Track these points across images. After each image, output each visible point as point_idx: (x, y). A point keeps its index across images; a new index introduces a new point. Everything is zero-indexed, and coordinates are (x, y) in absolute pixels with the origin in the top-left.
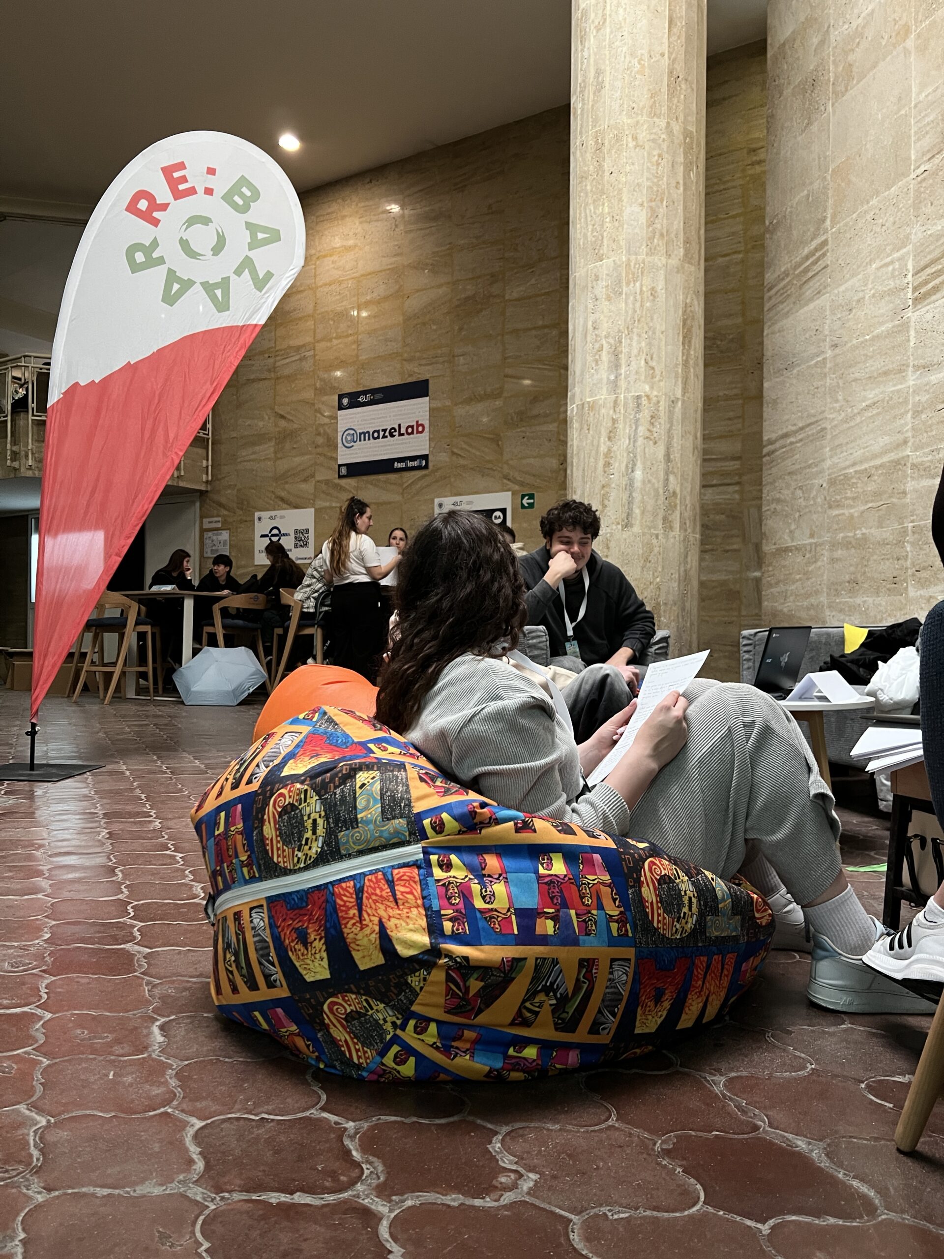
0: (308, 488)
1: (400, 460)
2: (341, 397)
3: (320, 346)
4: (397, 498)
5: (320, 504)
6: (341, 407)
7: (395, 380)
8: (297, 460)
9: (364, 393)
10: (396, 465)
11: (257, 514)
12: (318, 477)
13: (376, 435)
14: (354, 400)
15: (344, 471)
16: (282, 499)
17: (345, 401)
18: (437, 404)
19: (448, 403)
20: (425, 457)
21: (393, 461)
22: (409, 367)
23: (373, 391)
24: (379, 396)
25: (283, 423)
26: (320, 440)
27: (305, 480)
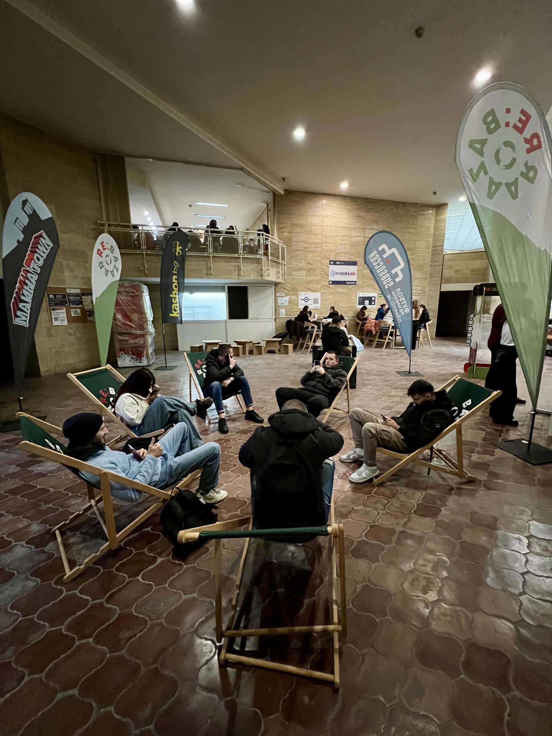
0: (319, 286)
1: (348, 282)
2: (330, 261)
3: (323, 244)
4: (346, 292)
5: (323, 291)
6: (330, 264)
7: (347, 259)
8: (315, 278)
9: (338, 261)
10: (347, 283)
11: (300, 293)
12: (322, 284)
13: (341, 274)
14: (335, 263)
15: (331, 283)
16: (309, 289)
17: (332, 263)
18: (359, 268)
19: (362, 268)
20: (355, 282)
21: (346, 282)
22: (352, 257)
23: (341, 261)
24: (343, 263)
25: (309, 266)
26: (323, 273)
27: (317, 284)
